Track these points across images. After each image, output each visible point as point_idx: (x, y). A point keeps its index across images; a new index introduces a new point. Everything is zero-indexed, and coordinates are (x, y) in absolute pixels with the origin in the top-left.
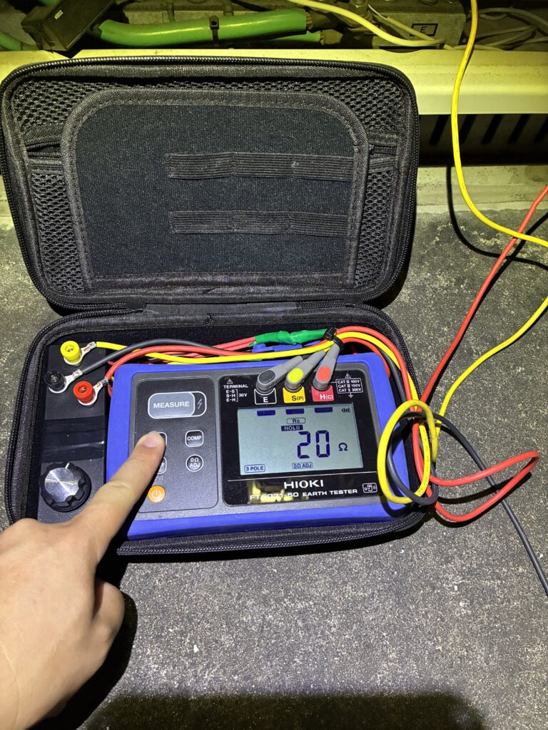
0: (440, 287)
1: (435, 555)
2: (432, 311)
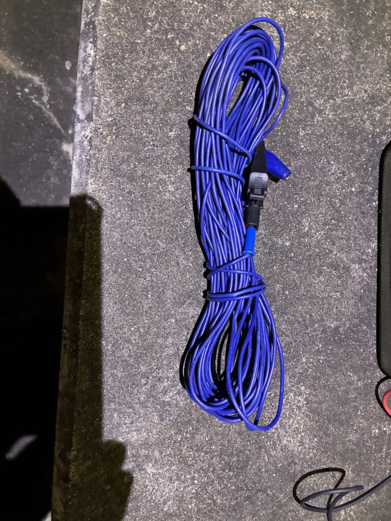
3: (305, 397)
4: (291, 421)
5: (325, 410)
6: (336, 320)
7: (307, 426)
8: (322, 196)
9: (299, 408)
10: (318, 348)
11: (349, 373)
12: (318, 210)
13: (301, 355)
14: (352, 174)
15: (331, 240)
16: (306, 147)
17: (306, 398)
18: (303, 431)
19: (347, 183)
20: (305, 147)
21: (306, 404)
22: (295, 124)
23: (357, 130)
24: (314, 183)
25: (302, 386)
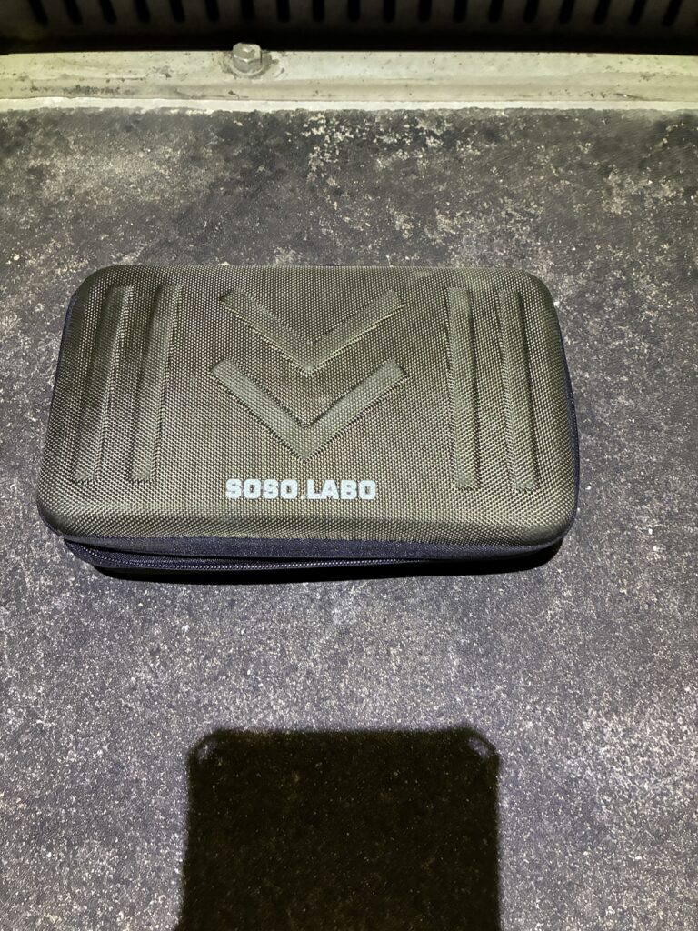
0: (664, 197)
1: (629, 495)
2: (650, 225)
3: (604, 720)
4: (656, 749)
5: (627, 670)
6: (444, 653)
7: (662, 712)
8: (198, 702)
9: (628, 732)
10: (504, 691)
11: (548, 618)
12: (228, 709)
13: (519, 733)
14: (156, 632)
15: (287, 675)
16: (101, 745)
17: (606, 715)
18: (674, 720)
19: (174, 645)
20: (100, 748)
21: (618, 716)
22: (55, 773)
23: (71, 625)
24: (173, 722)
25: (582, 725)
